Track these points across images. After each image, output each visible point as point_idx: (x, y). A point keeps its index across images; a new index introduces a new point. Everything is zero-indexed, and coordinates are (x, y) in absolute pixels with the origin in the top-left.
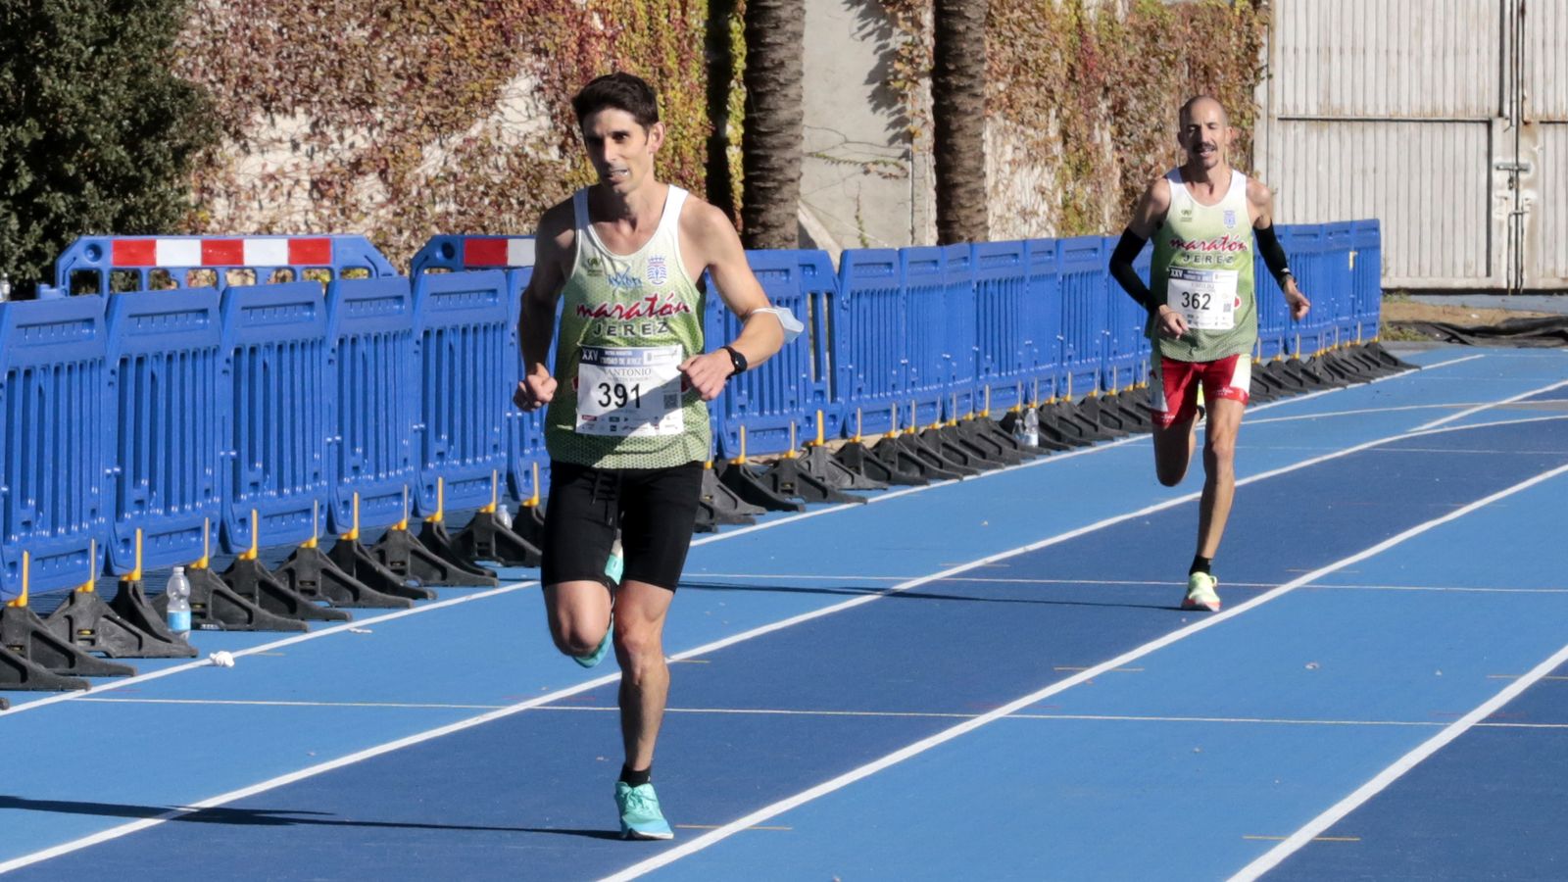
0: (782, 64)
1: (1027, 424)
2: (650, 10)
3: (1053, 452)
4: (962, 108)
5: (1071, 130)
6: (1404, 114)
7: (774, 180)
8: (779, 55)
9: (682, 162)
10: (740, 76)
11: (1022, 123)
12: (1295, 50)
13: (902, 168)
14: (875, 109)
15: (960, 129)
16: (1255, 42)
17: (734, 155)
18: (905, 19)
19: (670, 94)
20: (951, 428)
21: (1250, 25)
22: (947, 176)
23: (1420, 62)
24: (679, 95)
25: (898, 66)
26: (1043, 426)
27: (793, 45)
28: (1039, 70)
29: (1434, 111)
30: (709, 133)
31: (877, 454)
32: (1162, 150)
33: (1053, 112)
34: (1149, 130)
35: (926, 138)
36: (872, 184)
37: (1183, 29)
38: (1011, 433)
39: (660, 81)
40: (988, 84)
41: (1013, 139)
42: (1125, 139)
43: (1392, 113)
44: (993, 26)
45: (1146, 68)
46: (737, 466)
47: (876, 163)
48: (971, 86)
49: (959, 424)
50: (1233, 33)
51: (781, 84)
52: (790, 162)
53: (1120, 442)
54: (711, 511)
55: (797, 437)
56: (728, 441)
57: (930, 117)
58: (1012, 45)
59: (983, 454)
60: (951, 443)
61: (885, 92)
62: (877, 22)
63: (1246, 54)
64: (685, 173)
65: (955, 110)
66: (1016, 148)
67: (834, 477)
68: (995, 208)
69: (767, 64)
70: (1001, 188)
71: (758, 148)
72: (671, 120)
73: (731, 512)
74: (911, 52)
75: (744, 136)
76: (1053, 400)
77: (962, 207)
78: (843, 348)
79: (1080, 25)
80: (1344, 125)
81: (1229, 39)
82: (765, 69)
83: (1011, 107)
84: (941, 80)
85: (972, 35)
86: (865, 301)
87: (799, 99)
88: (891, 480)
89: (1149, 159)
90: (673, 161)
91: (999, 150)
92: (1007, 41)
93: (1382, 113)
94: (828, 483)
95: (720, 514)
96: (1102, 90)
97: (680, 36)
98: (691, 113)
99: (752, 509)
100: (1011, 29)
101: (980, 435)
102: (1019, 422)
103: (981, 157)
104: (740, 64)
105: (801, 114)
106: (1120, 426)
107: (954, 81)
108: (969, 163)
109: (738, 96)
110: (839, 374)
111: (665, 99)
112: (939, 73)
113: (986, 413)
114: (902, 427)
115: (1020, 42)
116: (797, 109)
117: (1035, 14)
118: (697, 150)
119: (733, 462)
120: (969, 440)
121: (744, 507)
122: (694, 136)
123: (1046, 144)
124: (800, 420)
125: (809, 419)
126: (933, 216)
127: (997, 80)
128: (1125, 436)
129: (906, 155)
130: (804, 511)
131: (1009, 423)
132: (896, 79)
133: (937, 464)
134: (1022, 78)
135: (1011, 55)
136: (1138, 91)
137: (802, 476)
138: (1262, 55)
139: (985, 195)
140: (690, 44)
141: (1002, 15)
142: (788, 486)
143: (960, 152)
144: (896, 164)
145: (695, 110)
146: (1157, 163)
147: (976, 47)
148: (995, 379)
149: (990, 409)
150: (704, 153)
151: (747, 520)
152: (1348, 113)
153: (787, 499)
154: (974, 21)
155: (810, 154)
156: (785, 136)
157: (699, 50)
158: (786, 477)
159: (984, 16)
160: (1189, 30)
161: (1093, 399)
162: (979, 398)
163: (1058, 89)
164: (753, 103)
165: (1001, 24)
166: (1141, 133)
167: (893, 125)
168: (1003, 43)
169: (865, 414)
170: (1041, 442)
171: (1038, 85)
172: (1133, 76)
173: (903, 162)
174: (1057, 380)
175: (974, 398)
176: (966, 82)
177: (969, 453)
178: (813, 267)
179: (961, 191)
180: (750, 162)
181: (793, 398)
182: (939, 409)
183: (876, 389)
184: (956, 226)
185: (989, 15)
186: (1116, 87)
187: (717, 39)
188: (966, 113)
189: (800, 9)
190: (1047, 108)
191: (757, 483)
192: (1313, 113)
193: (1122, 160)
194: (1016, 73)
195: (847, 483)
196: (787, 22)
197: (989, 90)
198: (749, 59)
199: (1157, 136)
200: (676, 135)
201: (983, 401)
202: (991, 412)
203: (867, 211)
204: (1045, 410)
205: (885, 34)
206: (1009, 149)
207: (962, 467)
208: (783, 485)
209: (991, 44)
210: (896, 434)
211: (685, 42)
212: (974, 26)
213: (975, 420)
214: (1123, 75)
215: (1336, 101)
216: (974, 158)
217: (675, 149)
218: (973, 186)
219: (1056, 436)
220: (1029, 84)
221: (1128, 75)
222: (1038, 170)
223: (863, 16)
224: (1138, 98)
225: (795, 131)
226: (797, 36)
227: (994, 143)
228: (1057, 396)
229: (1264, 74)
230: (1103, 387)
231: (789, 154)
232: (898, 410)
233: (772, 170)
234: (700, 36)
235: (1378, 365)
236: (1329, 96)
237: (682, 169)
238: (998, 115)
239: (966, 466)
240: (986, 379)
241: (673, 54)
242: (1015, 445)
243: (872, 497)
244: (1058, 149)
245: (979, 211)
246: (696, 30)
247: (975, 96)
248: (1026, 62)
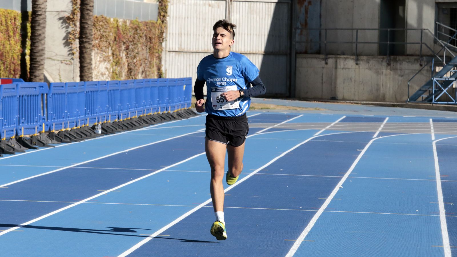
0: (40, 35)
1: (98, 128)
2: (6, 20)
3: (105, 135)
4: (86, 47)
5: (115, 53)
6: (200, 51)
7: (38, 64)
8: (40, 32)
9: (14, 59)
10: (29, 37)
11: (102, 51)
12: (173, 34)
13: (71, 62)
14: (65, 47)
15: (86, 52)
16: (163, 31)
17: (28, 58)
18: (72, 24)
19: (11, 42)
20: (79, 129)
21: (161, 27)
22: (82, 64)
23: (204, 38)
24: (13, 42)
25: (70, 36)
26: (102, 128)
27: (43, 30)
28: (107, 38)
29: (208, 50)
30: (21, 52)
31: (58, 135)
32: (138, 58)
33: (110, 48)
34: (135, 54)
35: (77, 54)
36: (63, 66)
37: (144, 27)
38: (94, 130)
39: (8, 38)
40: (93, 41)
41: (100, 55)
42: (129, 55)
43: (197, 50)
44: (95, 26)
45: (134, 38)
46: (21, 138)
47: (64, 61)
48: (89, 41)
49: (81, 128)
50: (157, 29)
51: (40, 40)
52: (42, 60)
53: (122, 133)
54: (14, 149)
55: (37, 130)
56: (19, 131)
57: (78, 49)
58: (100, 31)
59: (86, 135)
60: (78, 132)
61: (67, 43)
62: (65, 24)
63: (160, 34)
64: (15, 62)
65: (85, 47)
66: (100, 57)
67: (47, 141)
68: (95, 73)
69: (36, 35)
70: (96, 67)
71: (34, 56)
72: (11, 48)
73: (19, 149)
74: (73, 32)
75: (30, 53)
76: (105, 122)
77: (86, 72)
78: (50, 107)
79: (117, 26)
80: (185, 53)
81: (156, 30)
82: (36, 36)
83: (99, 47)
84: (81, 40)
85: (89, 28)
86: (56, 96)
87: (44, 44)
88: (62, 142)
89: (135, 61)
90: (11, 59)
91: (96, 58)
92: (99, 30)
93: (194, 50)
94: (45, 142)
95: (16, 150)
96: (123, 43)
97: (14, 27)
98: (16, 47)
99: (25, 148)
100: (99, 27)
101: (86, 131)
102: (96, 127)
103: (91, 60)
104: (29, 35)
105: (45, 48)
106: (123, 129)
107: (84, 40)
108: (88, 61)
109: (28, 43)
110: (49, 115)
111: (10, 43)
112: (81, 38)
113: (88, 125)
114: (65, 128)
115: (102, 31)
116: (44, 46)
117: (106, 23)
118: (18, 56)
119: (20, 136)
120: (83, 132)
121: (23, 148)
122: (17, 53)
123: (108, 57)
124: (38, 126)
125: (41, 126)
126: (79, 74)
127: (96, 40)
128: (124, 131)
129: (72, 59)
130: (38, 149)
131: (93, 128)
132: (70, 39)
133: (74, 137)
134: (102, 40)
135: (99, 34)
136: (132, 43)
137: (38, 140)
138: (164, 35)
139: (92, 69)
140: (16, 29)
141: (98, 23)
142: (35, 143)
143: (86, 58)
144: (69, 61)
145: (17, 46)
146: (137, 62)
147: (90, 31)
148: (90, 116)
149: (89, 124)
150: (20, 57)
151: (23, 151)
152: (186, 50)
153: (34, 146)
154: (90, 25)
155: (48, 58)
156: (40, 53)
157: (19, 31)
158: (34, 141)
159: (93, 24)
160: (146, 28)
161: (116, 122)
162: (86, 121)
163: (111, 42)
164: (33, 44)
165: (97, 26)
166: (133, 54)
167: (69, 51)
168: (97, 31)
169: (56, 124)
170: (102, 133)
171: (106, 41)
172: (131, 40)
173: (71, 60)
174: (107, 116)
175: (85, 121)
176: (87, 40)
177: (83, 135)
178: (42, 87)
179: (86, 68)
180: (32, 60)
181: (37, 120)
182: (75, 124)
183: (58, 118)
184: (85, 77)
185: (94, 23)
186: (126, 42)
187: (24, 28)
188: (87, 48)
189: (45, 21)
190: (108, 48)
191: (26, 142)
192: (177, 50)
193: (128, 61)
194: (101, 38)
195: (50, 142)
196: (42, 24)
197: (93, 43)
198: (32, 33)
199: (137, 55)
200: (12, 52)
201: (87, 122)
202: (89, 125)
203: (62, 73)
204: (103, 124)
205: (67, 27)
206: (98, 58)
207: (81, 138)
208: (33, 142)
209: (95, 31)
210: (63, 130)
211: (15, 29)
212: (90, 26)
213: (85, 127)
214: (128, 39)
215: (183, 47)
216: (89, 60)
217: (12, 56)
218: (89, 67)
219: (106, 131)
220: (104, 41)
221: (130, 39)
222: (106, 63)
223: (62, 23)
224: (132, 45)
225: (43, 52)
226: (44, 27)
227: (95, 56)
228: (106, 121)
229: (164, 40)
230: (119, 118)
231: (41, 58)
232: (64, 124)
233: (37, 62)
234: (19, 27)
235: (190, 114)
236: (181, 45)
237: (14, 61)
238: (96, 49)
239: (82, 138)
240: (88, 116)
241: (12, 32)
242: (95, 133)
243: (56, 146)
244: (111, 58)
245: (90, 73)
246: (18, 25)
247: (90, 44)
248: (103, 36)
